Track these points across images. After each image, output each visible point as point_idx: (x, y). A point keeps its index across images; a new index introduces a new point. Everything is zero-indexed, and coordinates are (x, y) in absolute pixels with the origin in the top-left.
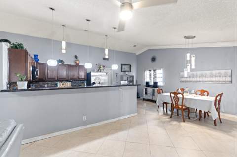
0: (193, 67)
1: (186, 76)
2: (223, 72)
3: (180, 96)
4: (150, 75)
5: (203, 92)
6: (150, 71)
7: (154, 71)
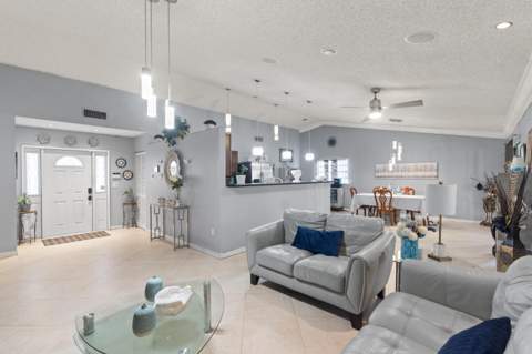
0: (399, 158)
1: (391, 169)
2: (428, 164)
3: (388, 195)
4: (326, 167)
5: (407, 190)
6: (326, 161)
7: (335, 161)
